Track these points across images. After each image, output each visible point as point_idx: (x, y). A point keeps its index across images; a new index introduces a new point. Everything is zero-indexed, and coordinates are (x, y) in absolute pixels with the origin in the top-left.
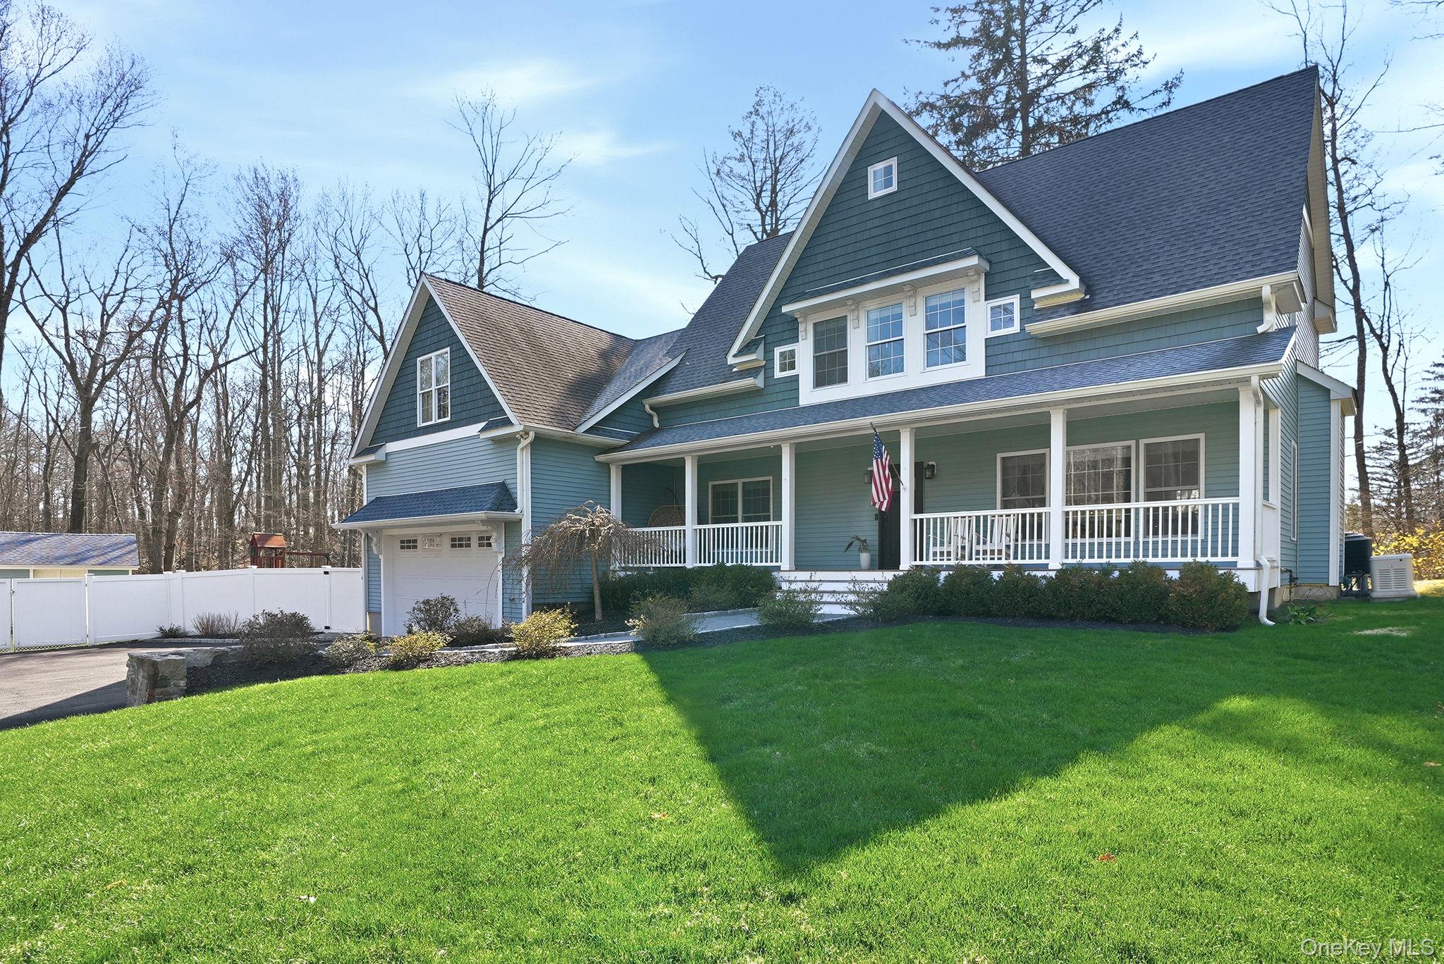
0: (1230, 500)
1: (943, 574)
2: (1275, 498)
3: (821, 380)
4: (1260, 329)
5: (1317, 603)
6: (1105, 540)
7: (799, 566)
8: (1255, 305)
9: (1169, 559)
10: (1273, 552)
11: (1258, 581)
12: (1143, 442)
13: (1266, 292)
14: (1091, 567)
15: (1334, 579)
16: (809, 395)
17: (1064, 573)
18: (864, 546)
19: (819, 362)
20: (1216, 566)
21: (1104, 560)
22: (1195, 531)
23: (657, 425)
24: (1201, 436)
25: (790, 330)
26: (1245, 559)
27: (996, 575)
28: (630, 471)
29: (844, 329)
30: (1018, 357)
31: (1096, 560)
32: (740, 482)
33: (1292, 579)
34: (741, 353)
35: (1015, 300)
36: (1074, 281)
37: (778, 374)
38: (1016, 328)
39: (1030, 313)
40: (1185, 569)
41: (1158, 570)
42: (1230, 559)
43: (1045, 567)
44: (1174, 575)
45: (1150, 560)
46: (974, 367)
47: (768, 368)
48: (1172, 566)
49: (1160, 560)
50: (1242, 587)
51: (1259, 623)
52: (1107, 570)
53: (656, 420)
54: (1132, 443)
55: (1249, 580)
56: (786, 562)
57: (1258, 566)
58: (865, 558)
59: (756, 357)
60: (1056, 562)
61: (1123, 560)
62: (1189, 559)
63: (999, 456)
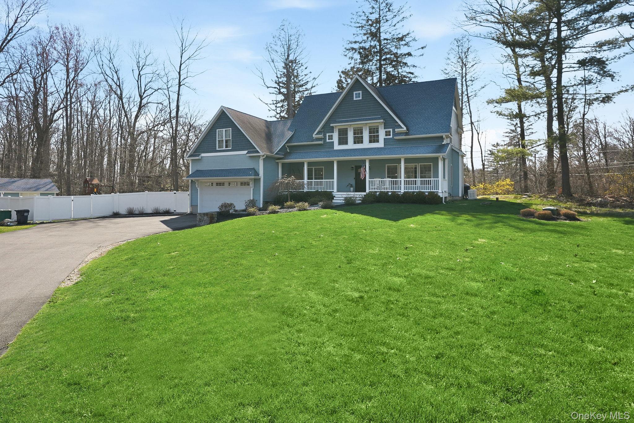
0: (437, 179)
1: (378, 193)
2: (446, 178)
3: (340, 143)
4: (443, 143)
5: (456, 200)
6: (415, 186)
7: (338, 191)
8: (441, 138)
9: (426, 191)
10: (446, 189)
11: (443, 195)
12: (419, 164)
13: (444, 136)
14: (410, 192)
15: (460, 195)
16: (337, 147)
17: (405, 193)
18: (352, 186)
19: (339, 139)
20: (434, 192)
21: (413, 190)
22: (431, 184)
23: (288, 151)
24: (432, 164)
25: (332, 130)
26: (440, 191)
27: (390, 193)
28: (284, 165)
29: (347, 131)
30: (392, 143)
31: (411, 190)
32: (314, 168)
33: (450, 195)
34: (317, 134)
35: (391, 130)
36: (405, 129)
37: (328, 141)
38: (391, 137)
39: (395, 134)
40: (429, 192)
41: (424, 193)
42: (437, 191)
43: (400, 192)
44: (427, 194)
45: (422, 190)
46: (381, 144)
47: (324, 139)
48: (427, 192)
49: (424, 191)
50: (439, 196)
51: (443, 203)
52: (414, 192)
53: (288, 149)
54: (417, 164)
55: (441, 195)
56: (335, 190)
57: (442, 192)
58: (352, 189)
59: (321, 136)
60: (402, 191)
61: (416, 191)
62: (430, 191)
63: (386, 165)
